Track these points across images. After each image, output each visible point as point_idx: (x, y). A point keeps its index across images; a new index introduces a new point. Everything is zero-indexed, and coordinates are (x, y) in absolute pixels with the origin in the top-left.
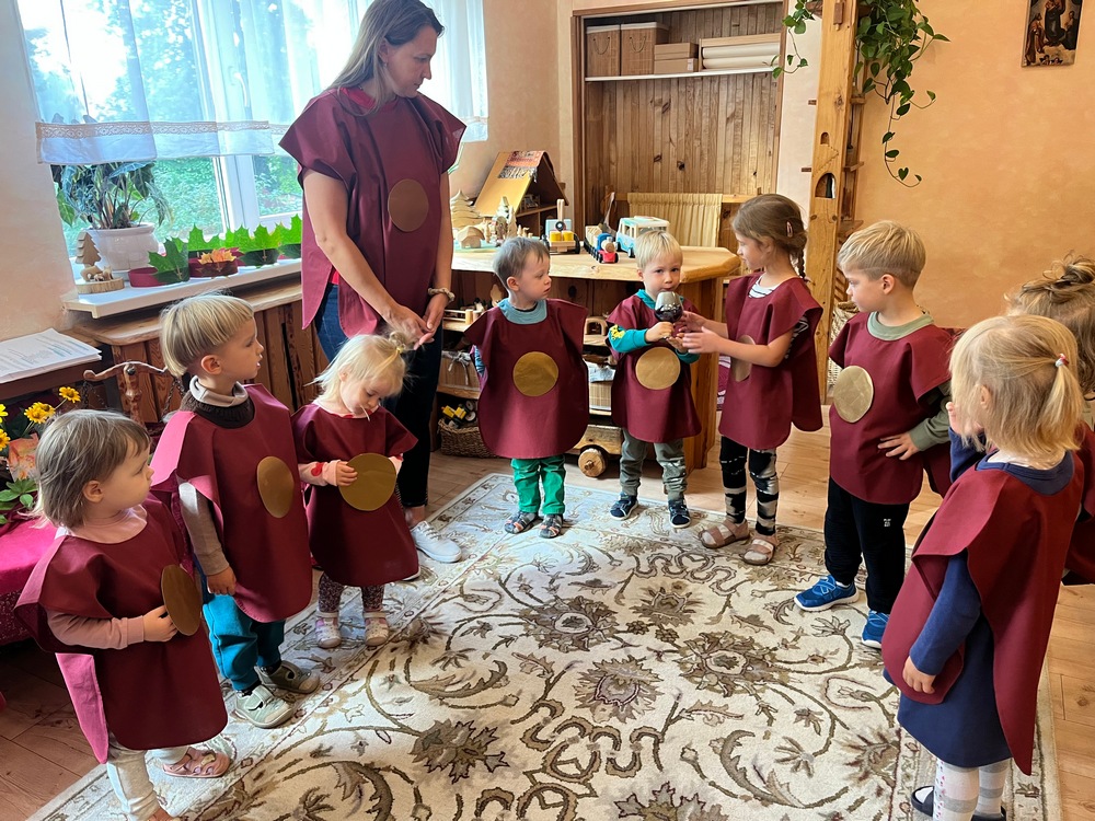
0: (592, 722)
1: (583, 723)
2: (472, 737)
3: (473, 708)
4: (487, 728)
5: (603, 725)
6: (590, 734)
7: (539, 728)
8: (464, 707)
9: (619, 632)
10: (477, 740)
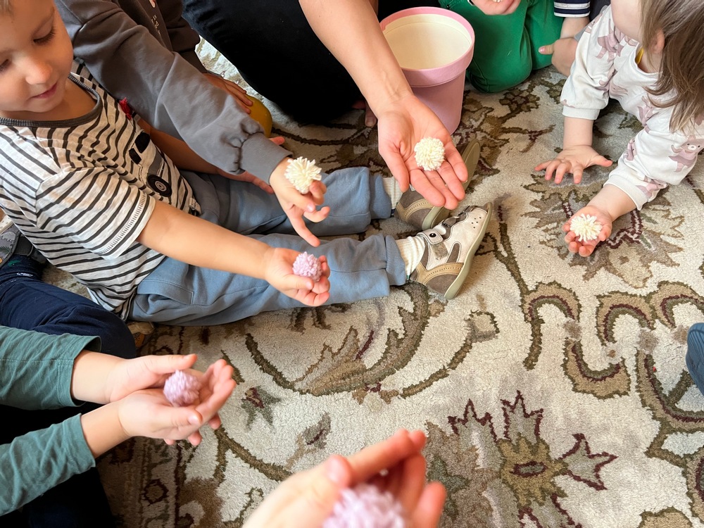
0: (632, 291)
1: (625, 301)
2: (501, 436)
3: (442, 374)
4: (505, 402)
5: (651, 286)
6: (655, 316)
7: (574, 350)
8: (428, 383)
9: (504, 119)
10: (513, 436)
